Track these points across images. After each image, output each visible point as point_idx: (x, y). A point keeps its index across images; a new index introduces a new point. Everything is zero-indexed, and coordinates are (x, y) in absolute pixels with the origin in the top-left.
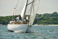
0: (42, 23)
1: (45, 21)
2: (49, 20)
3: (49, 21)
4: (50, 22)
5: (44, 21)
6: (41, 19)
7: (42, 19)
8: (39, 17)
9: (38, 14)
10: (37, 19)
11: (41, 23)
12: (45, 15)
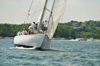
0: (83, 36)
1: (89, 33)
2: (95, 31)
3: (95, 33)
4: (96, 35)
5: (86, 33)
6: (81, 30)
7: (84, 29)
8: (77, 27)
9: (77, 22)
10: (75, 30)
11: (81, 37)
12: (88, 23)
